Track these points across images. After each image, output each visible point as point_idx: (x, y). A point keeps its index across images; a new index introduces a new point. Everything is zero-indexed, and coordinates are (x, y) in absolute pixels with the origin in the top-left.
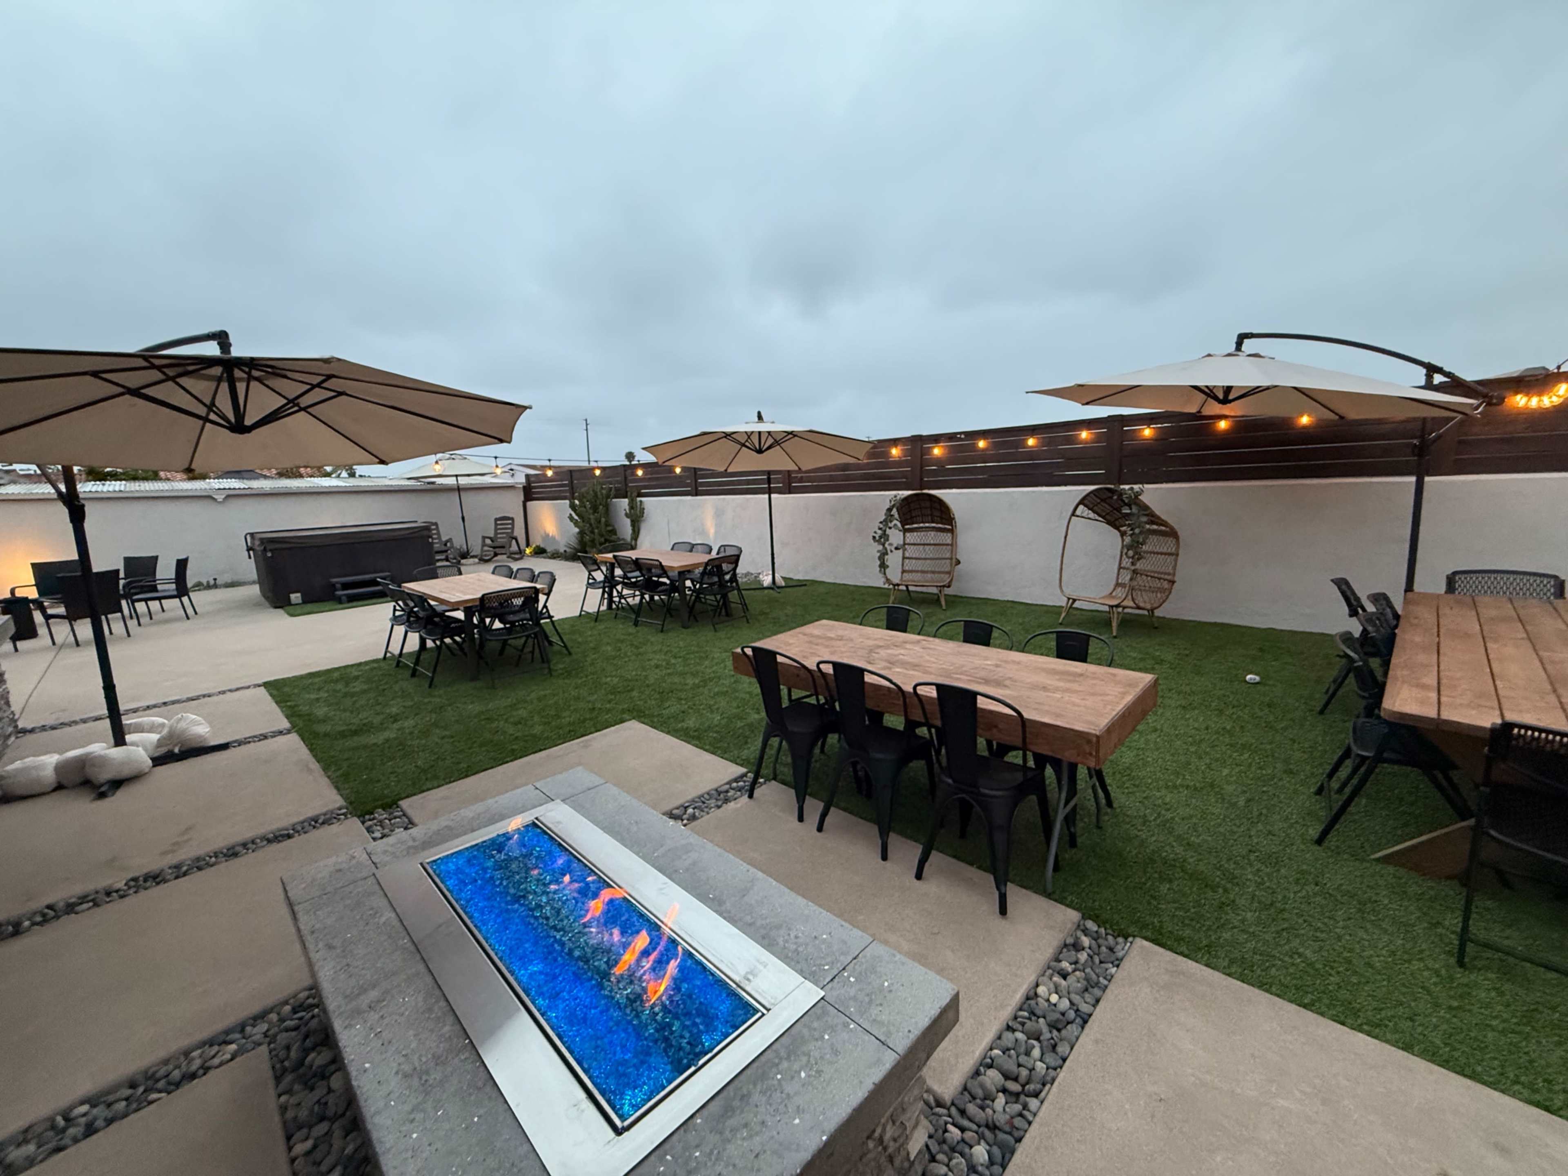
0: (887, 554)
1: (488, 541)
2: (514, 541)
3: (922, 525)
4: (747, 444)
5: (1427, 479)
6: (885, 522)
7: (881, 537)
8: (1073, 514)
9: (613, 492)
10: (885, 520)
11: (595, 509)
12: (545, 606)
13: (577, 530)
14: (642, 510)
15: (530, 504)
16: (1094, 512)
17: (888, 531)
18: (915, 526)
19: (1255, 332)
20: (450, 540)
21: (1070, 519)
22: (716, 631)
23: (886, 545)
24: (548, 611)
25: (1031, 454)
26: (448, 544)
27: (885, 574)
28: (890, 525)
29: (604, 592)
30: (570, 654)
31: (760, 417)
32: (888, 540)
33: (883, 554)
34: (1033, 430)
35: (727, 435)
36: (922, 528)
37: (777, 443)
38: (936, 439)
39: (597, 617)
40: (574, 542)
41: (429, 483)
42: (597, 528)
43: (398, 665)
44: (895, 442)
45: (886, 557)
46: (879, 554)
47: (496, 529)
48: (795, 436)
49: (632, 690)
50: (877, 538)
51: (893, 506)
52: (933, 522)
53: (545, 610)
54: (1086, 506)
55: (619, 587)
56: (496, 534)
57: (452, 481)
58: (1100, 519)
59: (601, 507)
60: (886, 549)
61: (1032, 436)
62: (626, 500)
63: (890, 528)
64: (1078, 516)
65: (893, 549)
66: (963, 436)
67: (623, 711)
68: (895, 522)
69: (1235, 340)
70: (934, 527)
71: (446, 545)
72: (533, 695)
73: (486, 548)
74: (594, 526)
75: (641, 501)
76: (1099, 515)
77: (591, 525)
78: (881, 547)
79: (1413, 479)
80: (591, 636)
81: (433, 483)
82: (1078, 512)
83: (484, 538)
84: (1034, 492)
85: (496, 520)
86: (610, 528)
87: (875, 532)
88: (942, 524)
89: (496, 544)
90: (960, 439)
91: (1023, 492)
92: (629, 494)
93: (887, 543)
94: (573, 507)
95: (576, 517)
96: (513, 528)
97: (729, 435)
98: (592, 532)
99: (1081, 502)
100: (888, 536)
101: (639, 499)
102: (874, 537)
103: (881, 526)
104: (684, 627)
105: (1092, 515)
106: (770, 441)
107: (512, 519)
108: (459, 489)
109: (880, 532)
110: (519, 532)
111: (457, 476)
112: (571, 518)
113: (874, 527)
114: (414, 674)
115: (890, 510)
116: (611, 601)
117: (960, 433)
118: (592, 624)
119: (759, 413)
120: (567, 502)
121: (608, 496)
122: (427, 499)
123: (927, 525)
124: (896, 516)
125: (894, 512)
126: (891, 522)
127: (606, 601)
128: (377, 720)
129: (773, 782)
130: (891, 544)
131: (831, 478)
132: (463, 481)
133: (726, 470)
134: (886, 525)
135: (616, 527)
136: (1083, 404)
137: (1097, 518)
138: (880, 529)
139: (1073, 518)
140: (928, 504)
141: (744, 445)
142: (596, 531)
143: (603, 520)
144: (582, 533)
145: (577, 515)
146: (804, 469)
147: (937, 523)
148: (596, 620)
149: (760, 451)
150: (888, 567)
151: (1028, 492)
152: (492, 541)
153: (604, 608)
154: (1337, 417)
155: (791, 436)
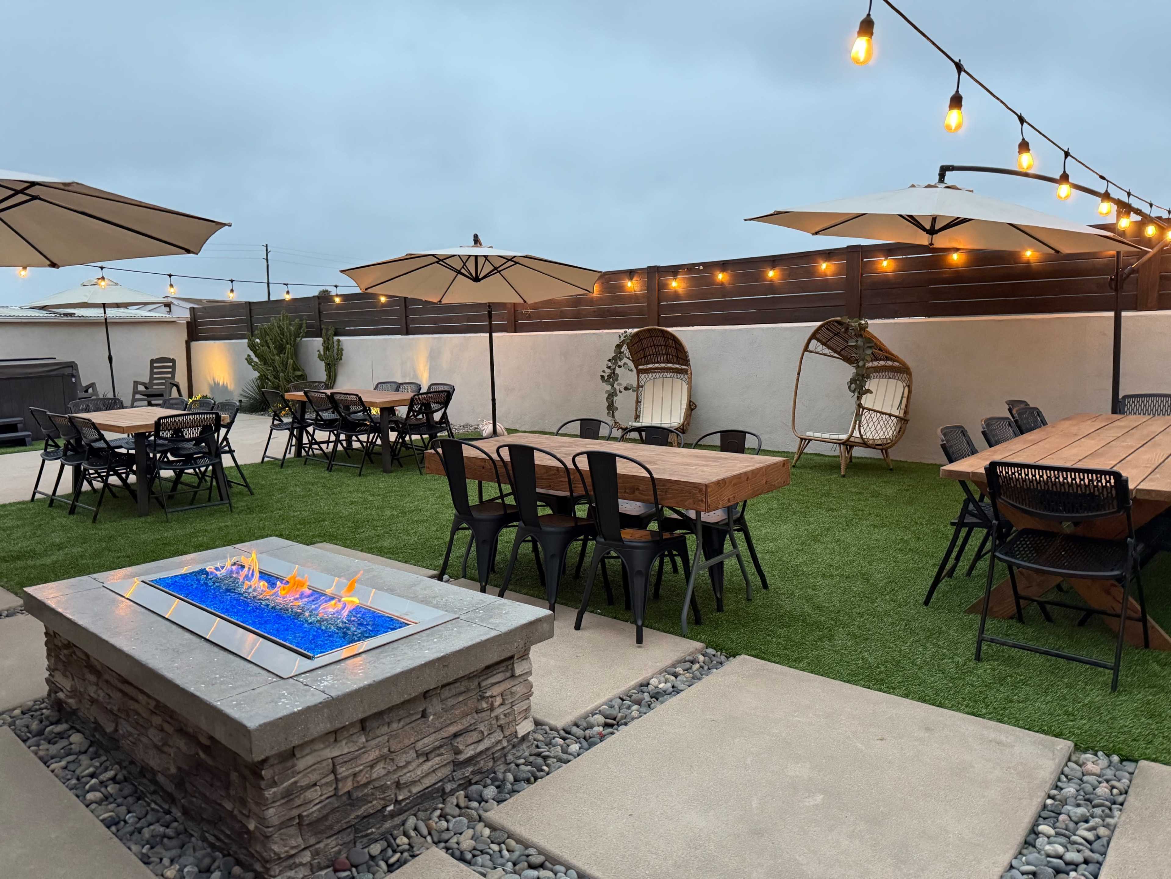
0: (616, 395)
1: (141, 388)
2: (175, 388)
3: (657, 365)
4: (463, 271)
5: (1124, 314)
6: (615, 359)
7: (609, 376)
8: (806, 349)
9: (304, 329)
10: (614, 358)
11: (281, 349)
12: (225, 438)
13: (256, 374)
14: (340, 351)
15: (194, 344)
16: (829, 347)
17: (618, 371)
18: (650, 366)
19: (956, 164)
20: (92, 385)
21: (803, 354)
22: (421, 474)
23: (615, 386)
24: (228, 445)
25: (771, 287)
26: (90, 390)
27: (613, 417)
28: (620, 363)
29: (292, 435)
30: (252, 494)
31: (476, 240)
32: (617, 380)
33: (611, 396)
34: (774, 261)
35: (440, 260)
36: (657, 368)
37: (496, 270)
38: (674, 270)
39: (283, 463)
40: (252, 391)
41: (66, 315)
42: (283, 372)
43: (51, 505)
44: (631, 273)
45: (615, 398)
46: (606, 395)
47: (152, 373)
48: (516, 263)
49: (324, 520)
50: (606, 378)
51: (623, 342)
52: (668, 362)
53: (225, 443)
54: (819, 340)
55: (310, 429)
56: (152, 378)
57: (96, 313)
58: (836, 355)
59: (288, 346)
60: (615, 390)
61: (773, 267)
62: (320, 340)
63: (620, 367)
64: (811, 352)
65: (622, 390)
66: (701, 268)
67: (313, 536)
68: (625, 360)
69: (938, 171)
70: (670, 368)
71: (87, 391)
72: (214, 526)
73: (138, 396)
74: (279, 369)
75: (339, 341)
76: (835, 351)
77: (275, 368)
78: (609, 388)
79: (1112, 314)
80: (276, 479)
81: (71, 315)
82: (811, 347)
83: (136, 383)
84: (774, 328)
85: (152, 361)
86: (298, 373)
87: (604, 371)
88: (678, 364)
89: (150, 391)
90: (699, 271)
91: (762, 329)
92: (324, 332)
93: (616, 383)
94: (252, 346)
95: (256, 359)
96: (173, 373)
97: (442, 260)
98: (276, 377)
99: (813, 336)
100: (618, 375)
101: (336, 338)
102: (602, 377)
103: (610, 364)
104: (385, 471)
105: (827, 351)
106: (488, 268)
107: (173, 361)
108: (106, 323)
109: (608, 371)
110: (181, 378)
111: (104, 306)
112: (249, 360)
113: (602, 366)
114: (72, 512)
115: (619, 346)
116: (300, 446)
117: (699, 264)
118: (277, 469)
119: (476, 236)
120: (246, 341)
121: (297, 335)
122: (62, 334)
123: (663, 365)
124: (627, 353)
125: (624, 348)
126: (621, 360)
127: (293, 448)
128: (39, 548)
129: (463, 579)
130: (619, 384)
131: (562, 315)
132: (111, 313)
133: (440, 301)
134: (616, 363)
135: (307, 372)
136: (813, 234)
137: (832, 354)
138: (609, 367)
139: (806, 353)
140: (661, 341)
141: (459, 272)
142: (281, 375)
143: (291, 361)
144: (263, 378)
145: (257, 356)
146: (529, 302)
147: (673, 363)
148: (282, 466)
149: (476, 279)
150: (617, 409)
151: (768, 328)
152: (146, 388)
153: (291, 455)
154: (1053, 252)
155: (510, 263)
